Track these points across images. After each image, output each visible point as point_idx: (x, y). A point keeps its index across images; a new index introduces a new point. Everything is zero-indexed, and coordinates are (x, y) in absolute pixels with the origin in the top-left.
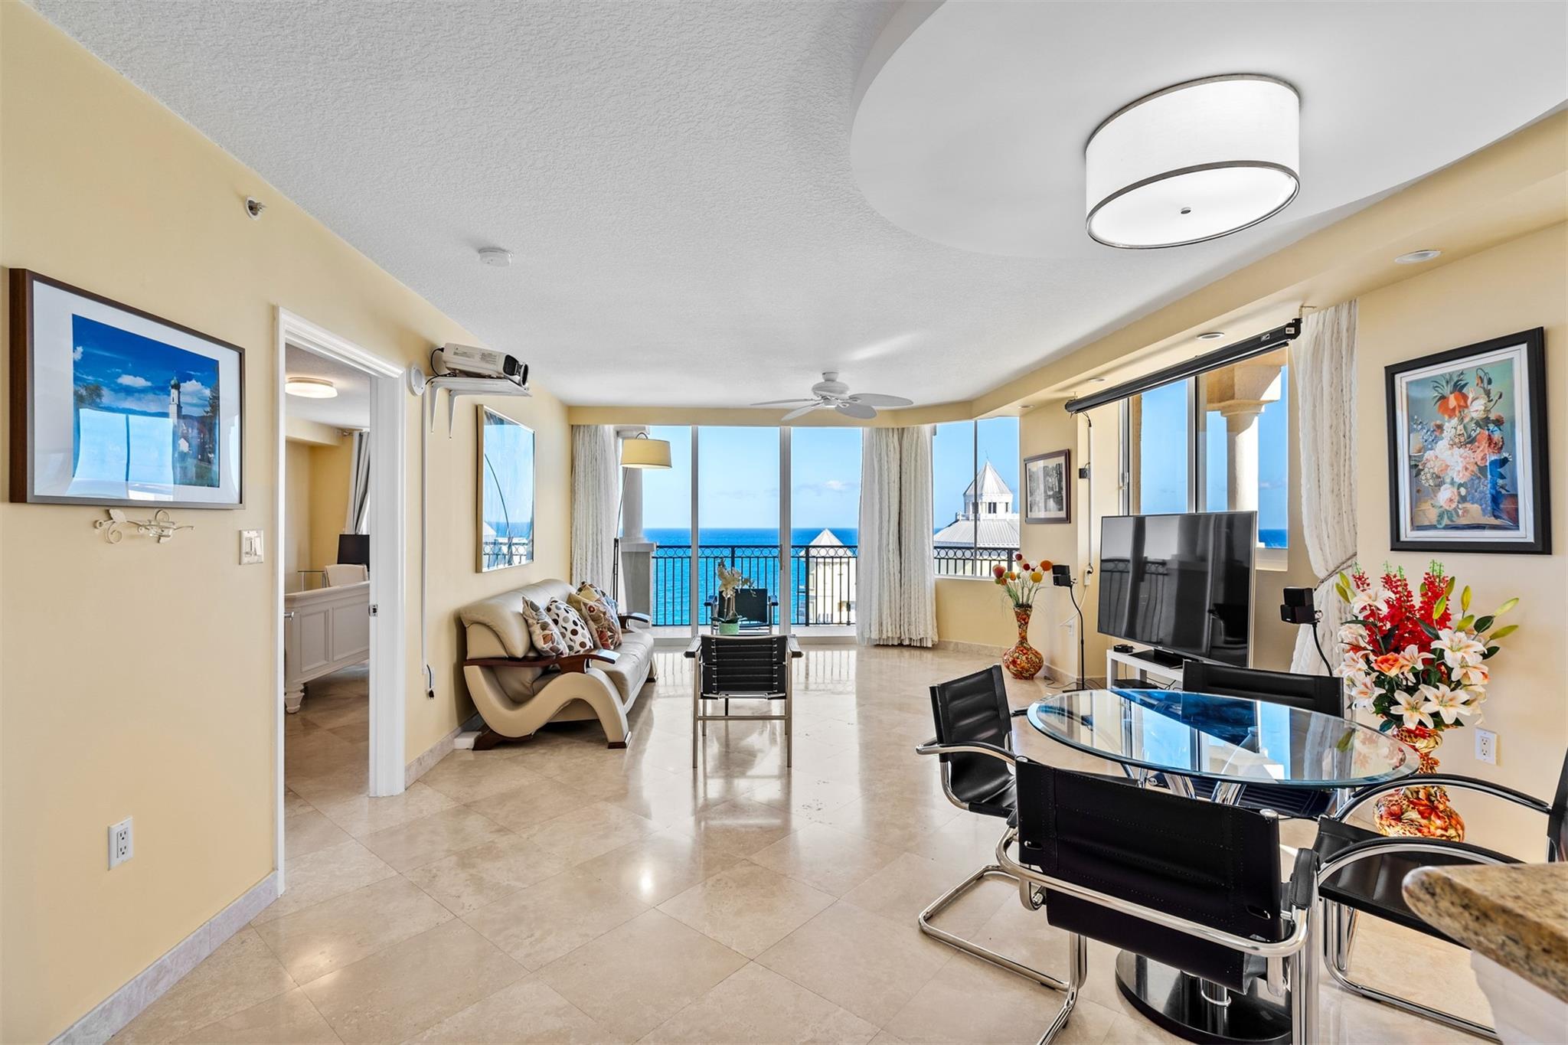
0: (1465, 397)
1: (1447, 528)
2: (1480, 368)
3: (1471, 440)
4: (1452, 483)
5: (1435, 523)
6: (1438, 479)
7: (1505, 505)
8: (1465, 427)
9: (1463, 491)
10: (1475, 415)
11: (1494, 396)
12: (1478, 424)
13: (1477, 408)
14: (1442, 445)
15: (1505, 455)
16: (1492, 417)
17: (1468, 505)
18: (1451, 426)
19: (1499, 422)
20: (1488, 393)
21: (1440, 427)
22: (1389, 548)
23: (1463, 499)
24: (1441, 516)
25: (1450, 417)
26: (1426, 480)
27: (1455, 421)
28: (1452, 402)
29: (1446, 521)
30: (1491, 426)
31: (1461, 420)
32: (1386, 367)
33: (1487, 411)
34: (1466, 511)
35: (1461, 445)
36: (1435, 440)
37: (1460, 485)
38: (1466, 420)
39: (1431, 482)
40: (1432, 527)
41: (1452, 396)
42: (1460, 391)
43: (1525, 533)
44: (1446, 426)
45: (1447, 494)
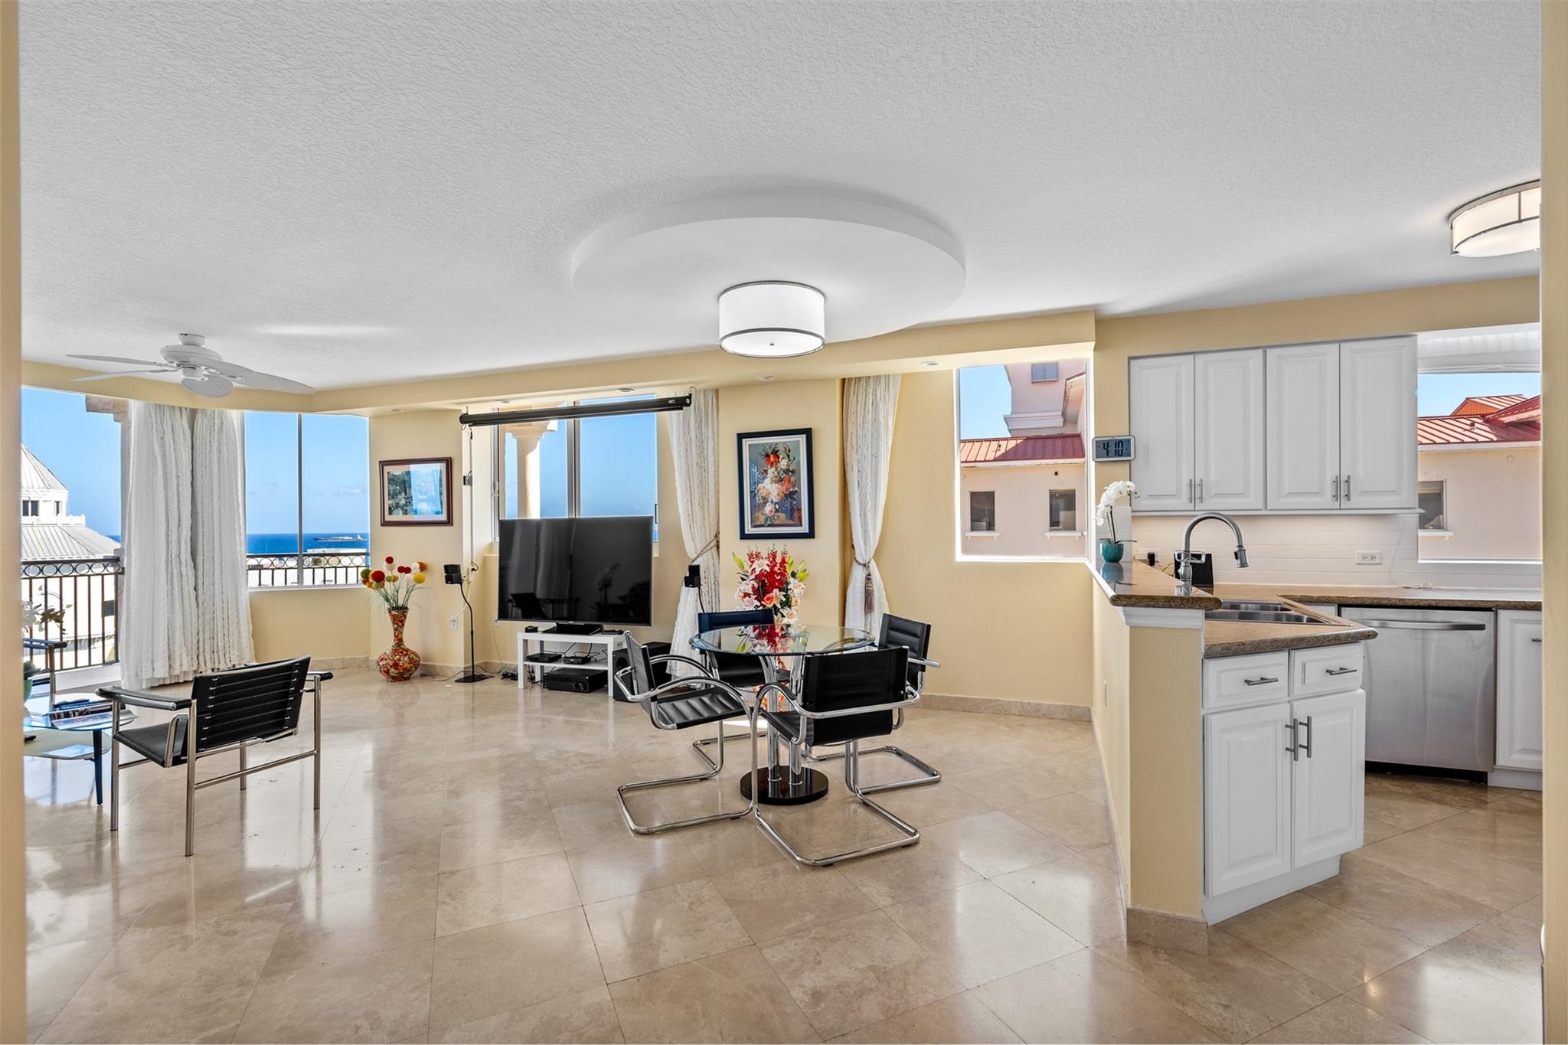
0: (778, 457)
1: (769, 526)
2: (784, 443)
3: (781, 480)
4: (772, 502)
5: (763, 523)
6: (765, 500)
7: (796, 514)
8: (778, 473)
9: (777, 506)
10: (783, 467)
11: (792, 459)
12: (784, 471)
13: (783, 463)
14: (767, 481)
15: (796, 489)
16: (791, 468)
17: (779, 514)
18: (771, 471)
19: (793, 472)
20: (789, 456)
21: (766, 471)
22: (739, 537)
23: (777, 511)
24: (766, 520)
25: (771, 466)
26: (759, 500)
27: (774, 469)
28: (772, 459)
29: (769, 522)
30: (790, 473)
31: (776, 469)
32: (738, 434)
33: (789, 466)
34: (778, 517)
35: (776, 482)
36: (764, 478)
37: (776, 503)
38: (779, 469)
39: (761, 501)
40: (763, 526)
41: (772, 456)
42: (775, 453)
43: (804, 528)
44: (770, 471)
45: (768, 508)
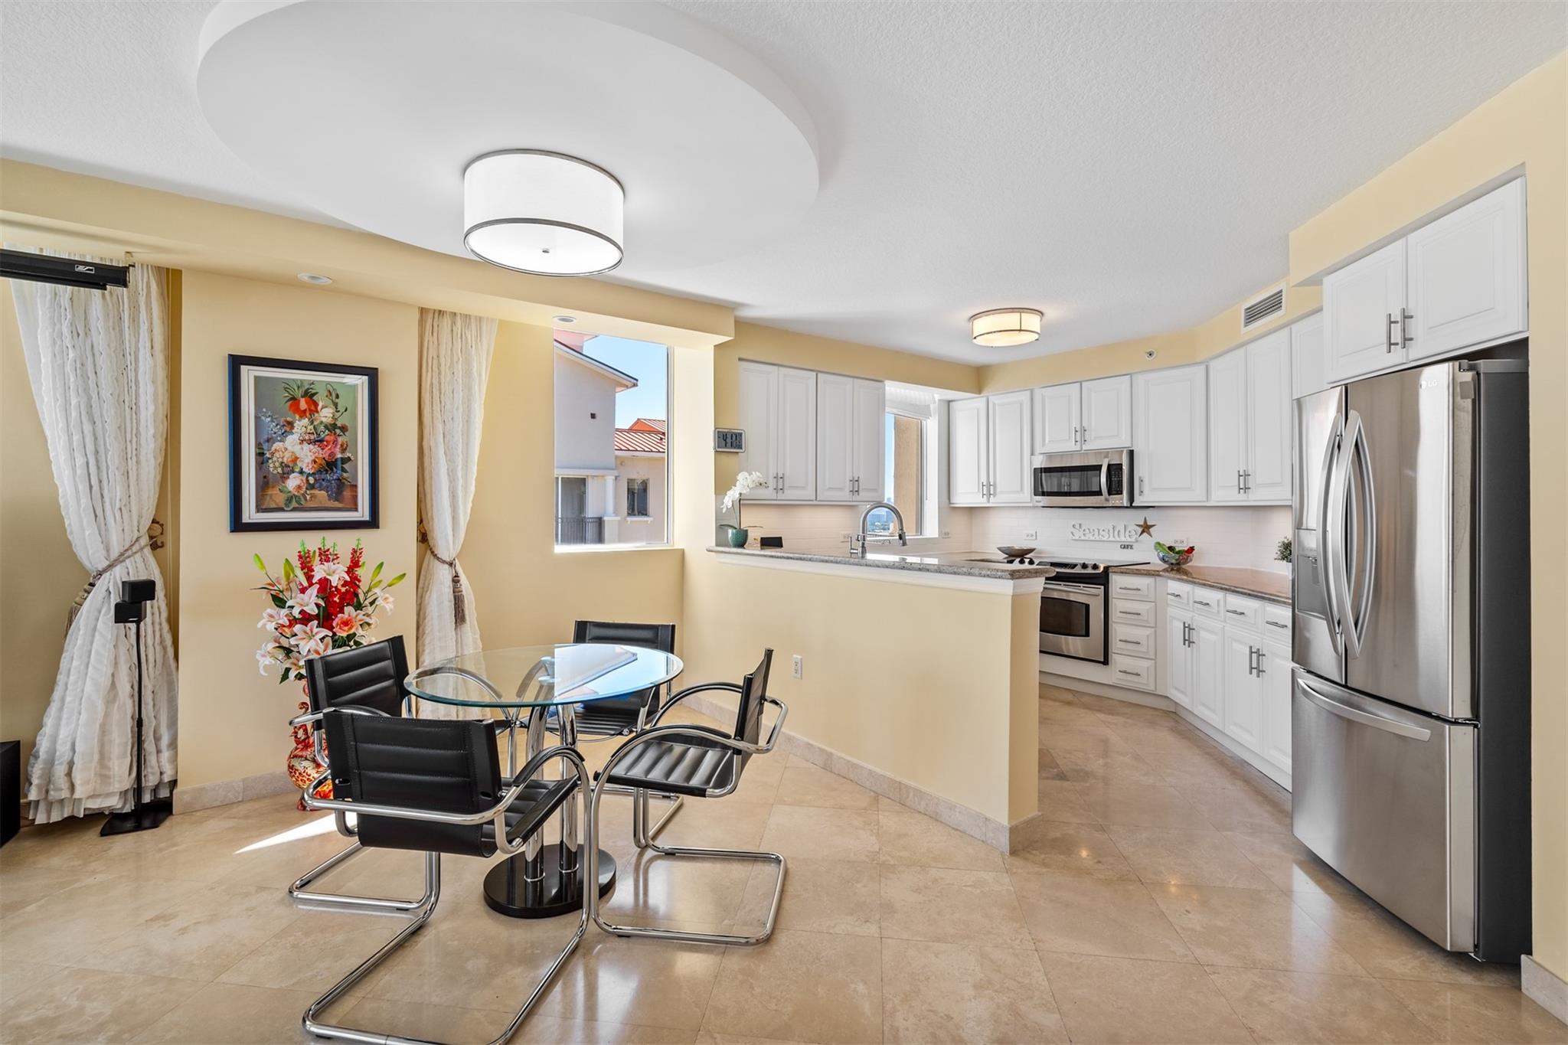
0: (316, 404)
1: (294, 510)
2: (329, 383)
3: (319, 440)
4: (301, 472)
5: (283, 506)
6: (287, 470)
7: (347, 493)
8: (314, 427)
9: (311, 480)
10: (324, 420)
11: (341, 408)
12: (326, 427)
13: (326, 415)
14: (292, 439)
15: (348, 454)
16: (339, 424)
17: (316, 492)
18: (301, 425)
19: (344, 429)
20: (336, 405)
21: (291, 424)
22: (230, 527)
23: (311, 487)
24: (289, 500)
25: (301, 417)
26: (274, 468)
27: (306, 421)
28: (303, 405)
29: (294, 504)
30: (338, 431)
31: (312, 423)
32: (232, 356)
33: (334, 419)
34: (313, 496)
35: (310, 442)
36: (285, 434)
37: (308, 475)
38: (315, 423)
39: (280, 470)
40: (280, 510)
41: (305, 402)
42: (310, 395)
43: (363, 513)
44: (297, 424)
45: (293, 482)
